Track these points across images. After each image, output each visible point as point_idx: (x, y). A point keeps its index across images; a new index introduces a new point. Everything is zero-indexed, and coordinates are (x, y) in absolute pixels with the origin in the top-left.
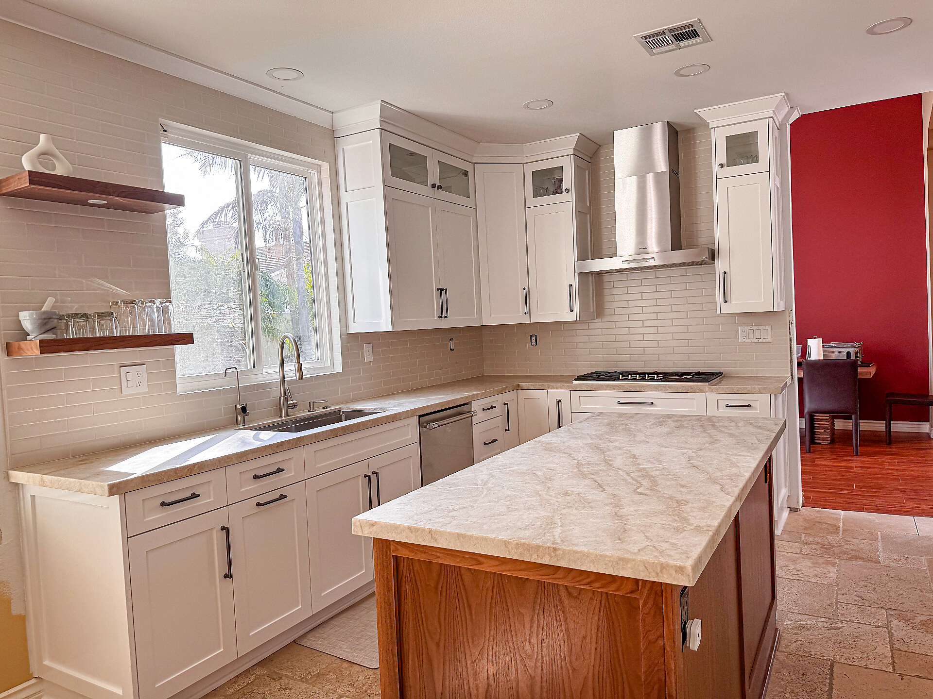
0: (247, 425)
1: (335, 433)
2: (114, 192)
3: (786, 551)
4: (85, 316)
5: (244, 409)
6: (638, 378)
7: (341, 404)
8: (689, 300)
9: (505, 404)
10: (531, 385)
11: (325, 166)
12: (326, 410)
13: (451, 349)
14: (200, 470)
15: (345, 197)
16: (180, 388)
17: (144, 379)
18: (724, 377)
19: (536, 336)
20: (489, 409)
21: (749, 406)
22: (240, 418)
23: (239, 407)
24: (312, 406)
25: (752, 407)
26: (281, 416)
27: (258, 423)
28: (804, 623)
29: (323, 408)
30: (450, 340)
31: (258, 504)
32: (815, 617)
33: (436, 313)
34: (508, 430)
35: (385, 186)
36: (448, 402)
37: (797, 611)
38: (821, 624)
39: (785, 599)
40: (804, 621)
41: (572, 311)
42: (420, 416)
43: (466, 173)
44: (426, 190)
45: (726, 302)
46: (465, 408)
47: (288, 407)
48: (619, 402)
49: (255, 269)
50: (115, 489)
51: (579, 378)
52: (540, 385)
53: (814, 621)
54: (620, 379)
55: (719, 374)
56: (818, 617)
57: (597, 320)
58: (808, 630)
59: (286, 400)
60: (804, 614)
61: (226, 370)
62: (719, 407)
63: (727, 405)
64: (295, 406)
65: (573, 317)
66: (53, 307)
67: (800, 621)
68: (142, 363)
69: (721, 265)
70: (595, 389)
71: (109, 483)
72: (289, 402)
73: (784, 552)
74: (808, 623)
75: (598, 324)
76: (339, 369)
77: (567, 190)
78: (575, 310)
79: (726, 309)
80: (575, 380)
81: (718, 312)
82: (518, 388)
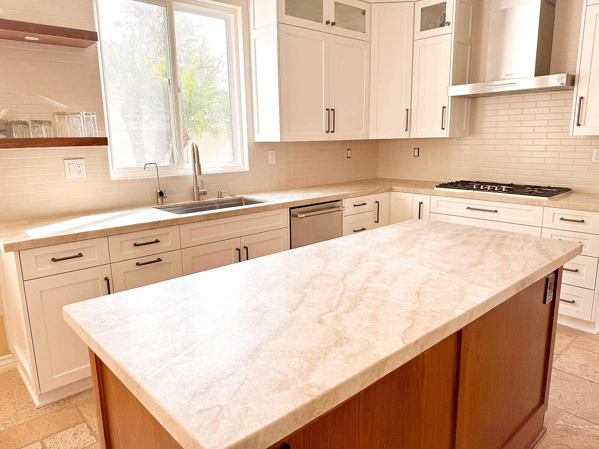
0: (165, 204)
1: (208, 218)
2: (35, 30)
3: (594, 351)
4: (25, 123)
5: (161, 194)
6: (488, 189)
7: (243, 194)
8: (551, 123)
9: (376, 202)
10: (401, 188)
11: (239, 9)
12: (232, 197)
13: (348, 157)
14: (84, 238)
15: (254, 34)
16: (114, 176)
17: (82, 169)
18: (572, 192)
19: (418, 149)
20: (362, 205)
21: (583, 221)
22: (159, 199)
23: (158, 191)
24: (220, 195)
25: (585, 222)
26: (194, 200)
27: (173, 204)
28: (575, 427)
29: (230, 196)
30: (348, 150)
31: (137, 264)
32: (590, 423)
33: (324, 128)
34: (378, 222)
35: (279, 23)
36: (319, 199)
37: (574, 413)
38: (592, 432)
39: (568, 399)
40: (577, 425)
41: (443, 129)
42: (290, 209)
43: (364, 13)
44: (322, 26)
45: (579, 125)
46: (337, 204)
47: (200, 194)
48: (469, 207)
49: (178, 91)
50: (9, 248)
51: (441, 186)
52: (407, 189)
53: (587, 427)
54: (473, 188)
55: (567, 190)
56: (594, 423)
57: (469, 138)
58: (577, 435)
59: (198, 188)
60: (580, 418)
61: (145, 165)
62: (555, 219)
63: (562, 219)
64: (205, 193)
65: (445, 134)
66: (5, 116)
67: (574, 424)
68: (82, 157)
69: (580, 90)
70: (450, 195)
71: (6, 243)
72: (200, 191)
73: (591, 351)
74: (580, 427)
75: (469, 141)
76: (247, 169)
77: (449, 24)
78: (445, 129)
79: (578, 132)
80: (437, 187)
81: (571, 134)
82: (391, 190)
